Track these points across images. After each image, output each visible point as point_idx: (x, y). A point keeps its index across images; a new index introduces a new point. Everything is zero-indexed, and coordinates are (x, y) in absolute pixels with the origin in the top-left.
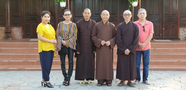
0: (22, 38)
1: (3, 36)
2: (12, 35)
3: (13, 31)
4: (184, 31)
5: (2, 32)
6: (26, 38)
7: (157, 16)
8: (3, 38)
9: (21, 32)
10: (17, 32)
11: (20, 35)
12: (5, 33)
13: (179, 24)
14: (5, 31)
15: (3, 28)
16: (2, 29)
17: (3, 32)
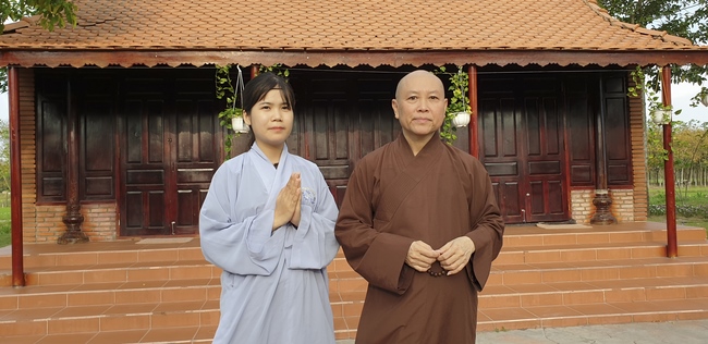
0: (117, 238)
1: (57, 234)
2: (85, 228)
3: (90, 215)
4: (585, 199)
5: (54, 219)
6: (129, 235)
7: (508, 159)
8: (56, 238)
9: (114, 219)
10: (101, 218)
11: (110, 227)
12: (63, 224)
13: (568, 179)
14: (63, 217)
15: (60, 209)
16: (55, 212)
17: (60, 219)
